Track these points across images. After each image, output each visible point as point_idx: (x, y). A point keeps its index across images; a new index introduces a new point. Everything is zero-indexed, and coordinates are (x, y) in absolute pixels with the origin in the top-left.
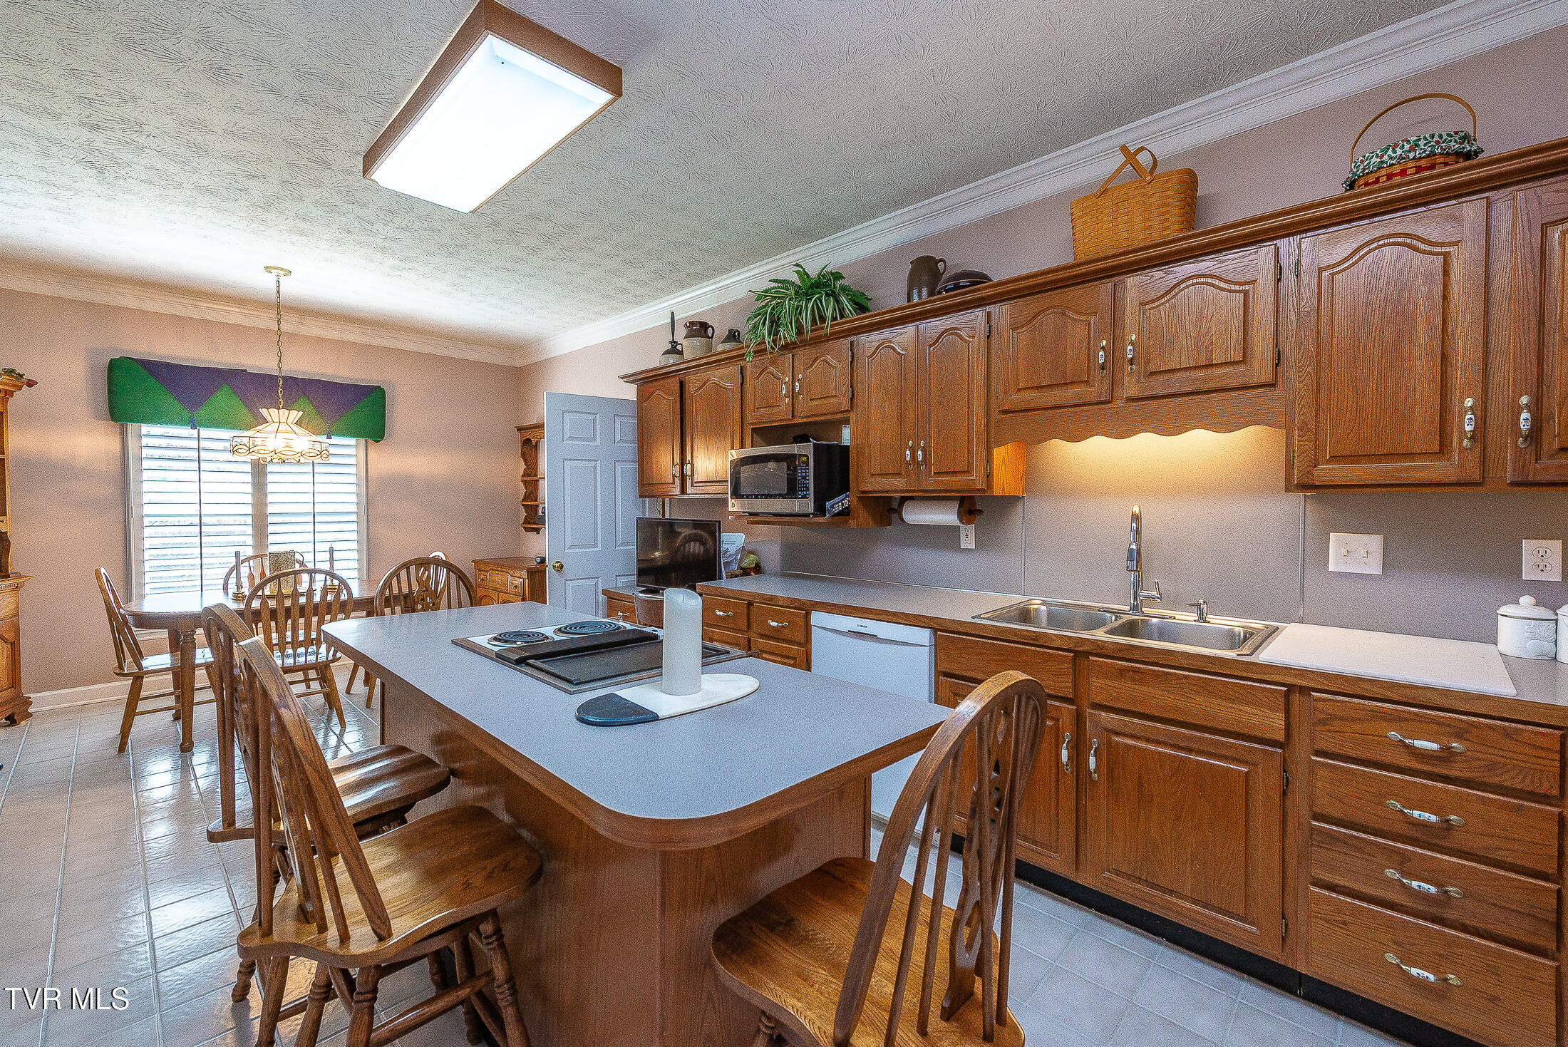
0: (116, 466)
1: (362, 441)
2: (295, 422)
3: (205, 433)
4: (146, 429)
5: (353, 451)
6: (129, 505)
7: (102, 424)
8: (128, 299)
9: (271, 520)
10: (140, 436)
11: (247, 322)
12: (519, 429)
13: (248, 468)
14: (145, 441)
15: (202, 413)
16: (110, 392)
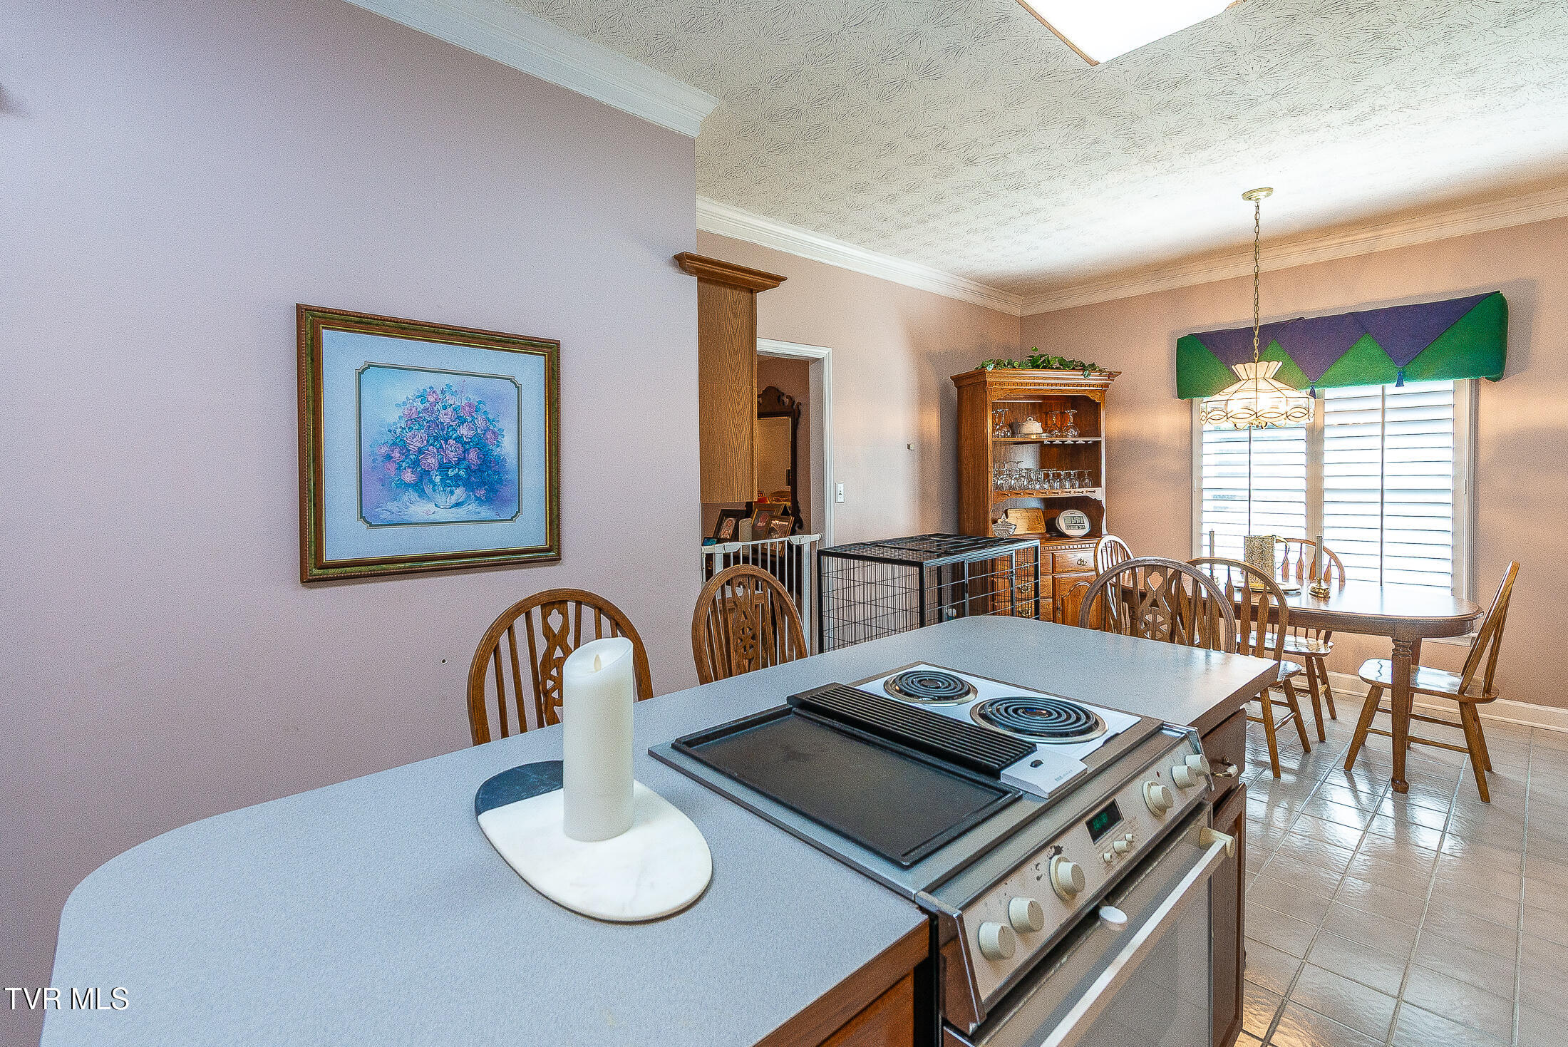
0: (1187, 441)
1: (1466, 382)
2: (1272, 376)
5: (1449, 399)
6: (1193, 478)
8: (1198, 276)
9: (1327, 497)
13: (1302, 434)
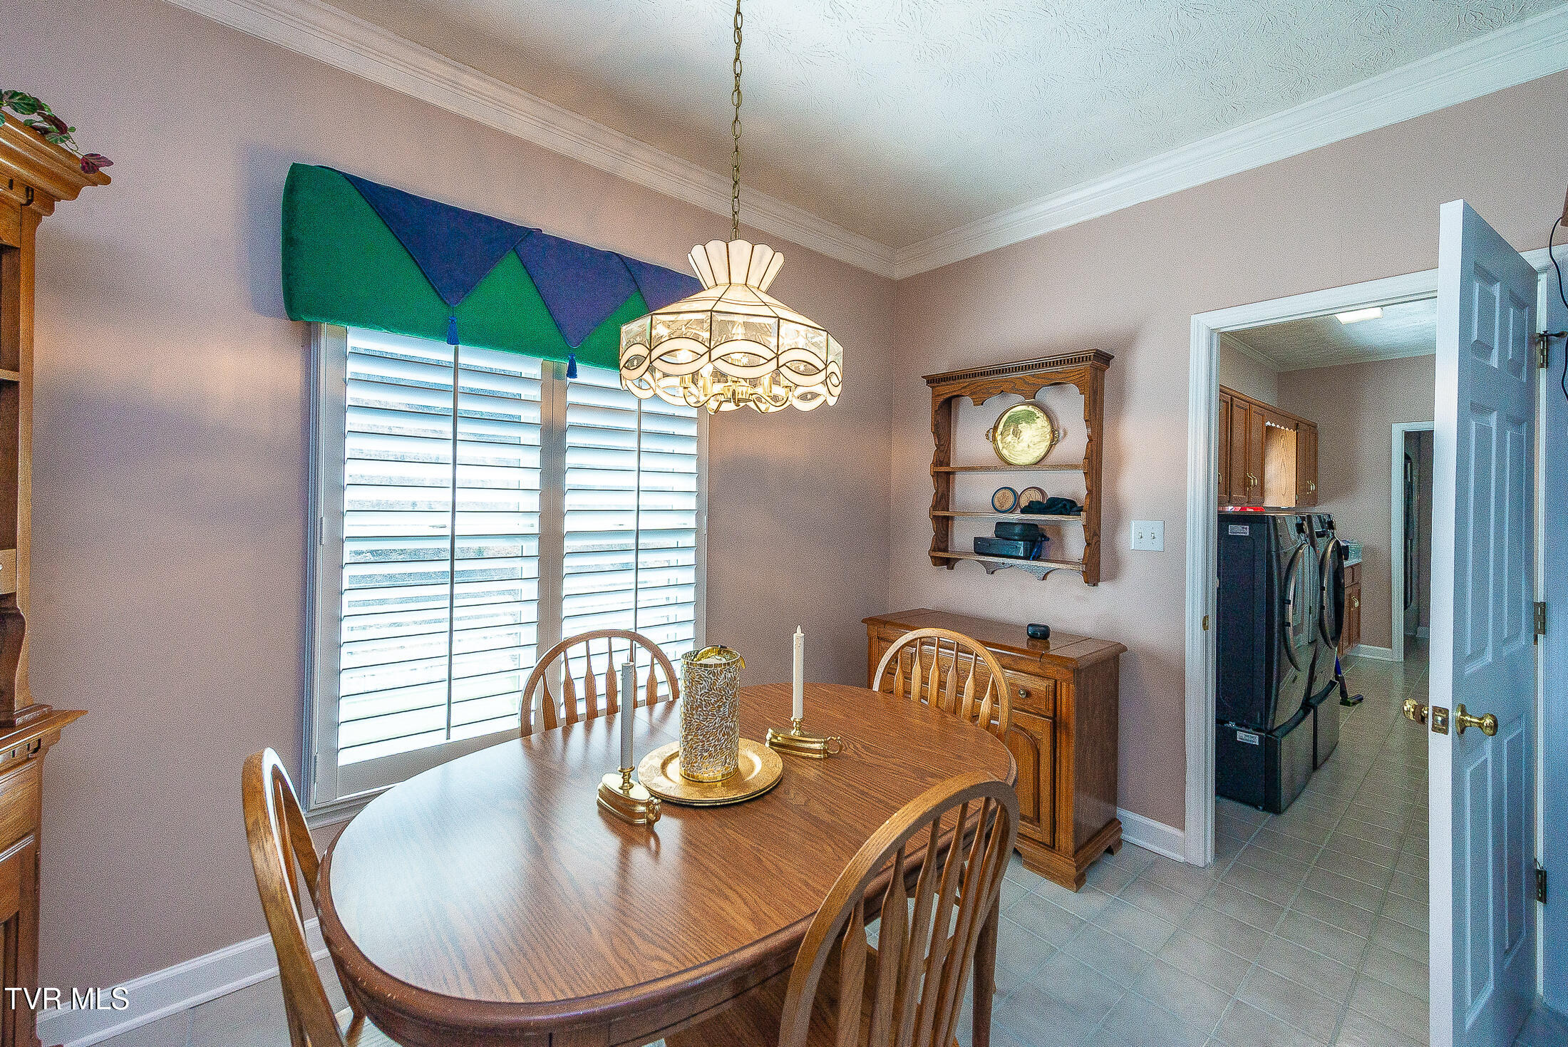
0: (290, 425)
3: (471, 357)
4: (358, 339)
6: (315, 513)
7: (268, 322)
9: (568, 545)
10: (344, 357)
11: (544, 140)
12: (932, 381)
14: (354, 367)
15: (469, 310)
16: (290, 242)
